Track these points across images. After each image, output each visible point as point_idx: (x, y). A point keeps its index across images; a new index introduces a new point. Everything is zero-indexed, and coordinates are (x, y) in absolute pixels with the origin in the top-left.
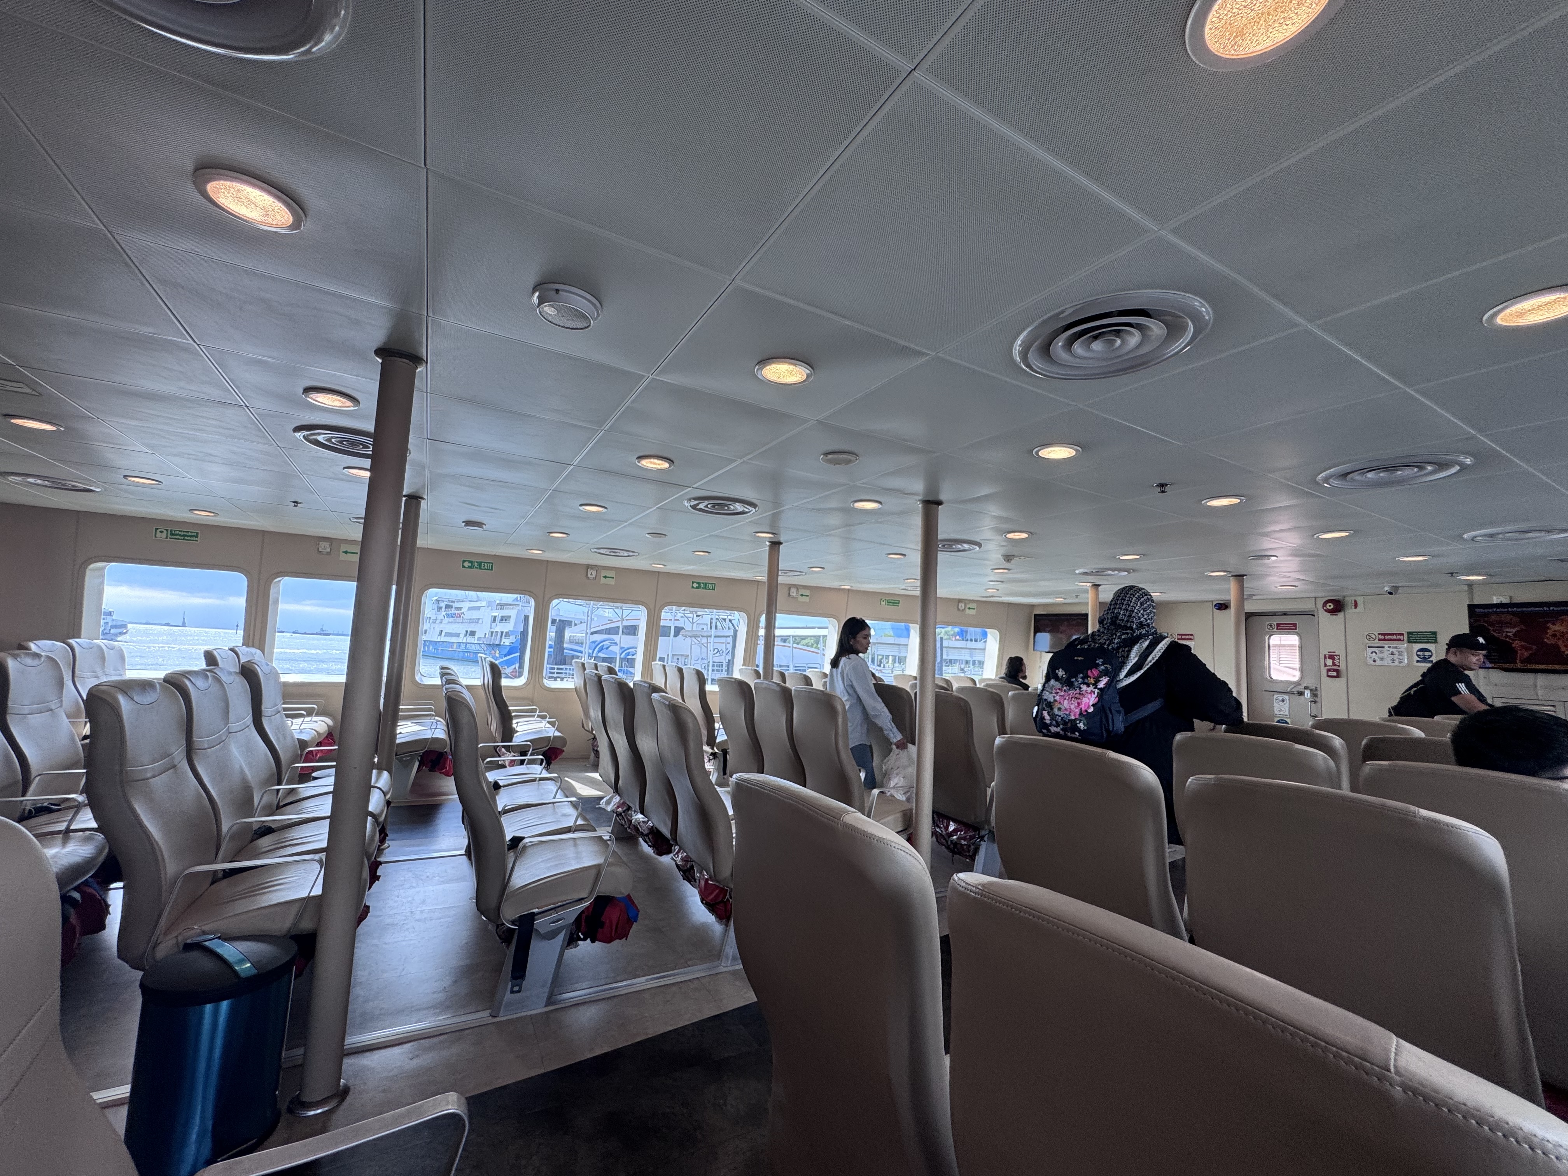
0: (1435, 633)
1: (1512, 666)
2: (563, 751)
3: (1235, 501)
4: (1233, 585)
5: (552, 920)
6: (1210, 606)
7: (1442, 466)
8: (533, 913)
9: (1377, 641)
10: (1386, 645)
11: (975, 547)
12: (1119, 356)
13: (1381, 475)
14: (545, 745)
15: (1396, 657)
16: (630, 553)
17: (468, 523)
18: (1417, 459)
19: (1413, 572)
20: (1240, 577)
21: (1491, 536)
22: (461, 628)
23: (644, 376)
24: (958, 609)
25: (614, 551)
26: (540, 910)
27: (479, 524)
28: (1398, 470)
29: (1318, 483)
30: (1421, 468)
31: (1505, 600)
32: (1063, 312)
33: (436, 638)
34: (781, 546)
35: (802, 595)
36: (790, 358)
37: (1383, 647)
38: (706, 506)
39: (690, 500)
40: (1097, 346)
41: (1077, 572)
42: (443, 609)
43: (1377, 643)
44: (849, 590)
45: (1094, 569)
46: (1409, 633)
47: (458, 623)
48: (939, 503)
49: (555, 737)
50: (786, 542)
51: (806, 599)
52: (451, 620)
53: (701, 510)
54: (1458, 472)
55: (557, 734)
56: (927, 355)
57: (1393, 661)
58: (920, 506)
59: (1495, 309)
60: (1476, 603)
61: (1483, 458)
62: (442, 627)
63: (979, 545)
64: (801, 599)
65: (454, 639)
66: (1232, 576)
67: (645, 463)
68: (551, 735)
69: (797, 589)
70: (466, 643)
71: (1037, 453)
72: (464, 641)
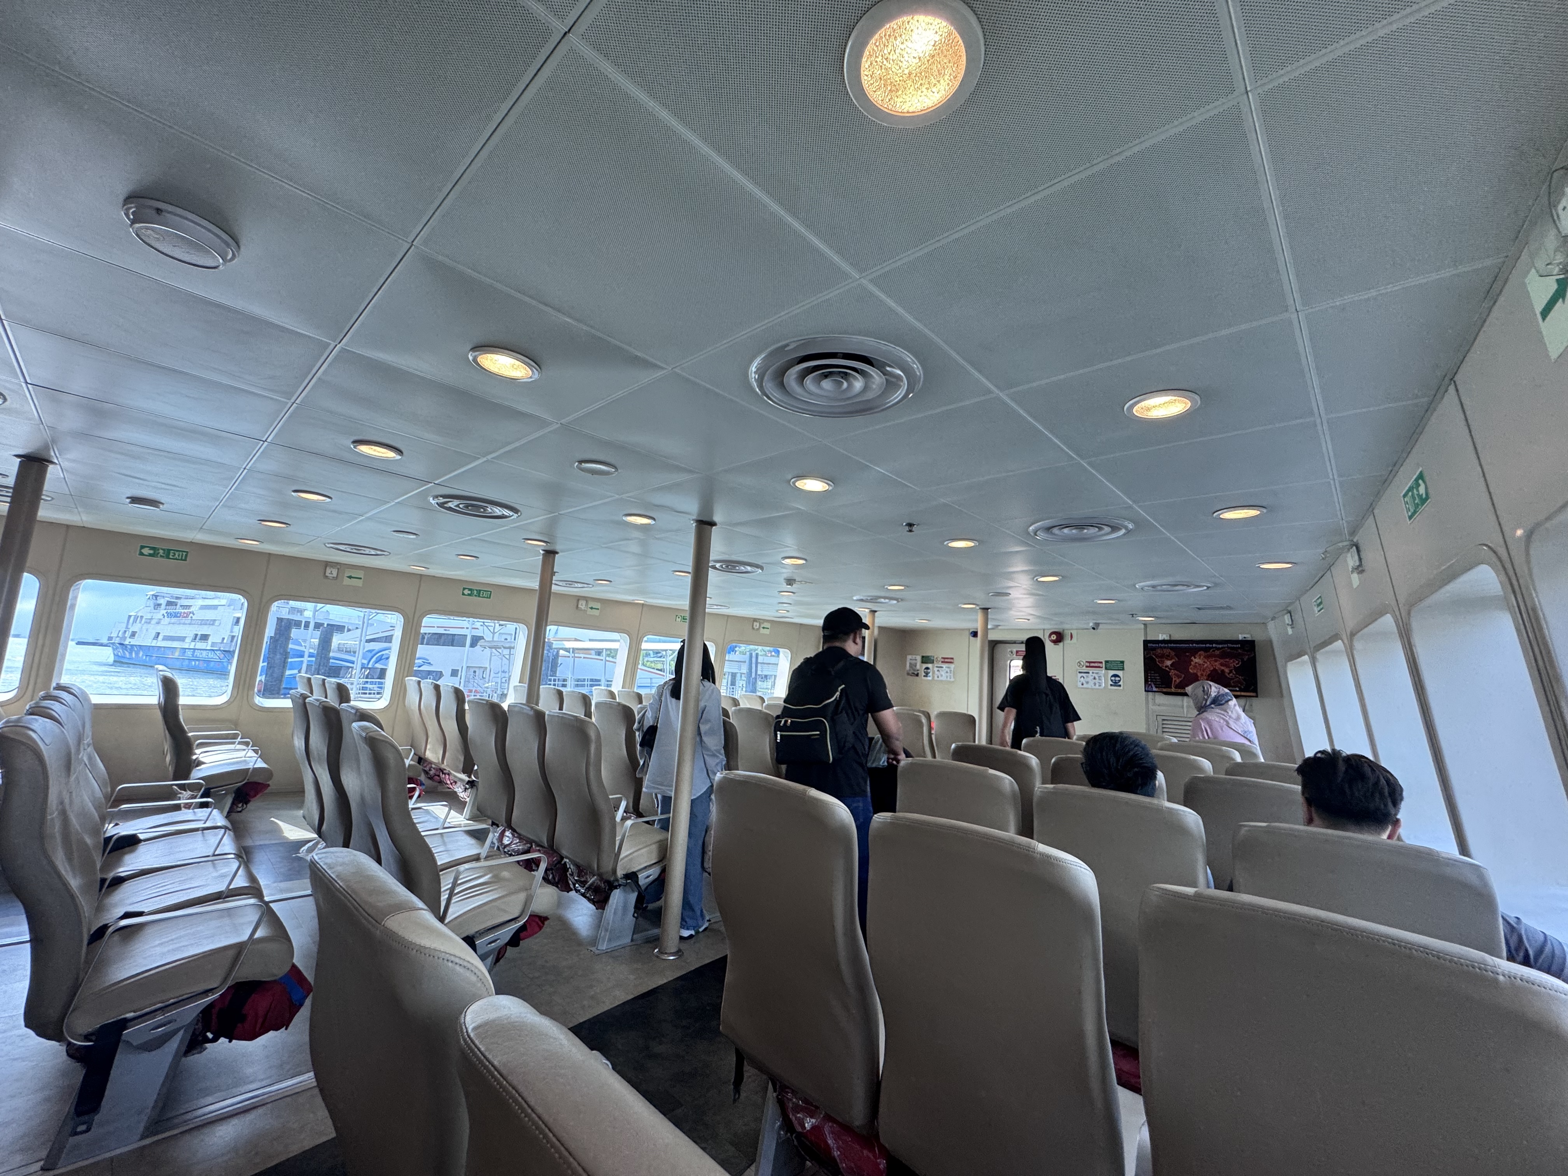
0: (1122, 662)
1: (1168, 690)
2: (269, 785)
3: (970, 544)
4: (980, 616)
5: (156, 1024)
6: (967, 633)
7: (1115, 528)
8: (125, 1019)
9: (1084, 667)
10: (1091, 670)
11: (757, 569)
12: (849, 399)
13: (1074, 531)
14: (240, 780)
15: (1097, 681)
16: (379, 552)
17: (135, 500)
18: (1096, 521)
19: (1108, 612)
20: (985, 610)
21: (1154, 587)
22: (188, 631)
23: (329, 344)
24: (753, 628)
25: (357, 549)
26: (138, 1013)
27: (154, 503)
28: (1084, 529)
29: (1028, 533)
30: (1100, 529)
31: (1166, 637)
32: (787, 345)
33: (149, 642)
34: (557, 555)
35: (592, 608)
36: (508, 350)
37: (1088, 673)
38: (458, 506)
39: (436, 497)
40: (827, 384)
41: (855, 598)
42: (163, 606)
43: (1085, 669)
44: (643, 604)
45: (869, 596)
46: (1107, 662)
47: (184, 624)
48: (713, 524)
49: (255, 769)
50: (562, 551)
51: (596, 612)
52: (173, 620)
53: (450, 509)
54: (1124, 534)
55: (261, 764)
56: (663, 368)
57: (1095, 684)
58: (694, 525)
59: (1131, 402)
60: (1148, 639)
61: (1140, 524)
62: (158, 629)
63: (762, 568)
64: (590, 612)
65: (175, 644)
66: (981, 608)
67: (364, 449)
68: (250, 766)
69: (587, 601)
70: (194, 649)
71: (794, 483)
72: (192, 647)
